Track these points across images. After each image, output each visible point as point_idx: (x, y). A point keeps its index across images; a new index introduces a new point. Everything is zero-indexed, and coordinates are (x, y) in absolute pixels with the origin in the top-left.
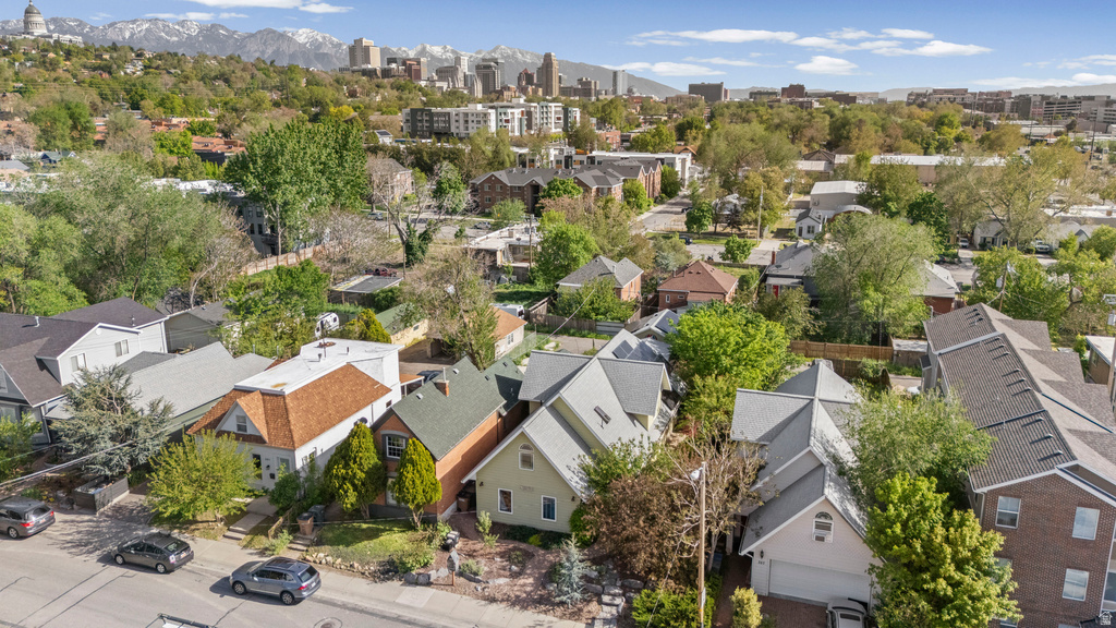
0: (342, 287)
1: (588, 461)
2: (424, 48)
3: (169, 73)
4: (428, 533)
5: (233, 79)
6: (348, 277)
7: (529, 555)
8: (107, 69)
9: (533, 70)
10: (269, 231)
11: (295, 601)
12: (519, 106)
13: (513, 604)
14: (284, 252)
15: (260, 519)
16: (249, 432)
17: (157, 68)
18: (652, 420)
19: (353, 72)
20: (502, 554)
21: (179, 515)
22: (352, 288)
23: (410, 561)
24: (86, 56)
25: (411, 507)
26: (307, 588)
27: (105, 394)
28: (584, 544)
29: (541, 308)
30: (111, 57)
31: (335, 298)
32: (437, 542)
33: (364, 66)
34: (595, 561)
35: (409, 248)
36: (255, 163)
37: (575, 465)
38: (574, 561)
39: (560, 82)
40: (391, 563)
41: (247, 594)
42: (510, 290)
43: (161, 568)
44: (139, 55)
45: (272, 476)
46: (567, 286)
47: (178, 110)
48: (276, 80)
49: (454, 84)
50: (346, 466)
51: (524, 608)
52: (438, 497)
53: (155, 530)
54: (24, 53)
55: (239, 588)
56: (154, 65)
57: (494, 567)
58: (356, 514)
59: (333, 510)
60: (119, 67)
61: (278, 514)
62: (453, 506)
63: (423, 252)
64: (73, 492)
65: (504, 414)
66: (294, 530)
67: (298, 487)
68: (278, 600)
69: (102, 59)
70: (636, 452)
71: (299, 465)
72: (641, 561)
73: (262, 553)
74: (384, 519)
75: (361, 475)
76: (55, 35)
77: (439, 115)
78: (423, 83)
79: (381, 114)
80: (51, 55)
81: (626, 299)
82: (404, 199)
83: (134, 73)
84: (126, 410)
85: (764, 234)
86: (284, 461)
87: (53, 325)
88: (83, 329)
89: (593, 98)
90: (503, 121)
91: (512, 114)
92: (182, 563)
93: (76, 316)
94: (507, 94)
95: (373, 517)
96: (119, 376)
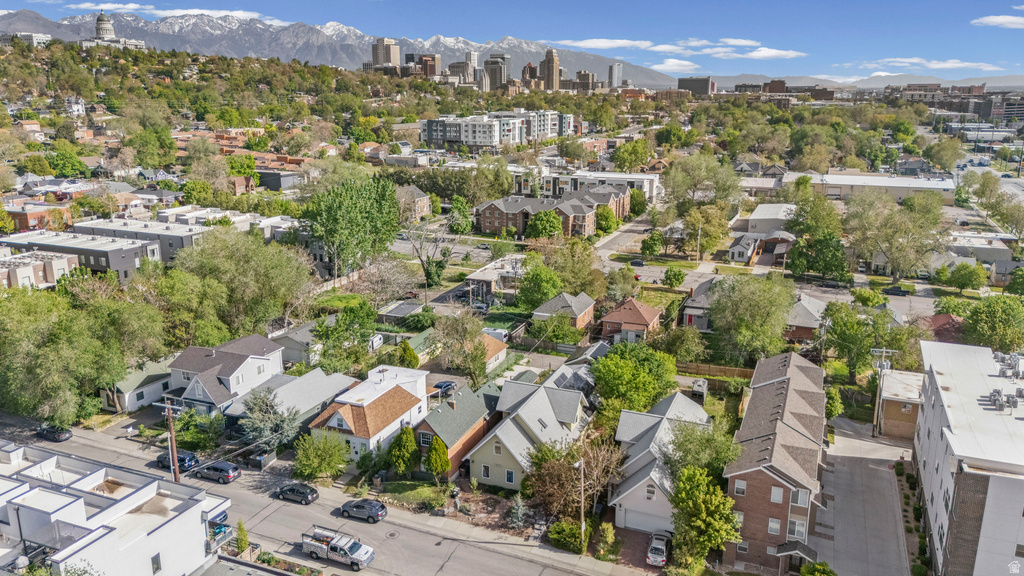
0: (383, 311)
1: (532, 450)
2: (439, 39)
3: (221, 77)
4: (443, 488)
5: (274, 82)
6: (387, 302)
7: (497, 502)
8: (169, 74)
9: (536, 64)
10: (327, 260)
11: (375, 522)
12: (520, 116)
13: (488, 528)
14: (339, 276)
15: (351, 477)
16: (344, 427)
17: (210, 72)
18: (574, 426)
19: (377, 70)
20: (483, 501)
21: (311, 474)
22: (390, 312)
23: (434, 503)
24: (150, 61)
25: (434, 474)
26: (382, 515)
27: (262, 403)
28: (525, 497)
29: (520, 331)
30: (172, 63)
31: (380, 319)
32: (448, 493)
33: (385, 65)
34: (531, 507)
35: (428, 275)
36: (321, 215)
37: (524, 453)
38: (519, 505)
39: (560, 75)
40: (424, 504)
41: (350, 517)
42: (501, 311)
43: (303, 502)
44: (195, 60)
45: (356, 453)
46: (540, 315)
47: (235, 121)
48: (310, 82)
49: (465, 79)
50: (400, 450)
51: (493, 529)
52: (449, 469)
53: (295, 482)
54: (99, 60)
55: (346, 514)
56: (207, 70)
57: (479, 508)
58: (404, 477)
59: (392, 474)
60: (178, 72)
61: (361, 475)
62: (457, 473)
63: (439, 276)
64: (249, 460)
65: (488, 418)
66: (371, 484)
67: (372, 460)
68: (366, 521)
69: (163, 64)
70: (558, 447)
71: (371, 447)
72: (555, 507)
73: (355, 496)
74: (419, 479)
75: (407, 455)
76: (122, 40)
77: (451, 125)
78: (437, 78)
79: (402, 122)
80: (122, 61)
81: (581, 324)
82: (422, 219)
83: (191, 77)
84: (275, 413)
85: (704, 257)
86: (364, 445)
87: (223, 356)
88: (241, 359)
89: (590, 92)
90: (506, 131)
91: (514, 124)
92: (314, 499)
93: (233, 348)
94: (512, 89)
95: (413, 478)
96: (269, 391)
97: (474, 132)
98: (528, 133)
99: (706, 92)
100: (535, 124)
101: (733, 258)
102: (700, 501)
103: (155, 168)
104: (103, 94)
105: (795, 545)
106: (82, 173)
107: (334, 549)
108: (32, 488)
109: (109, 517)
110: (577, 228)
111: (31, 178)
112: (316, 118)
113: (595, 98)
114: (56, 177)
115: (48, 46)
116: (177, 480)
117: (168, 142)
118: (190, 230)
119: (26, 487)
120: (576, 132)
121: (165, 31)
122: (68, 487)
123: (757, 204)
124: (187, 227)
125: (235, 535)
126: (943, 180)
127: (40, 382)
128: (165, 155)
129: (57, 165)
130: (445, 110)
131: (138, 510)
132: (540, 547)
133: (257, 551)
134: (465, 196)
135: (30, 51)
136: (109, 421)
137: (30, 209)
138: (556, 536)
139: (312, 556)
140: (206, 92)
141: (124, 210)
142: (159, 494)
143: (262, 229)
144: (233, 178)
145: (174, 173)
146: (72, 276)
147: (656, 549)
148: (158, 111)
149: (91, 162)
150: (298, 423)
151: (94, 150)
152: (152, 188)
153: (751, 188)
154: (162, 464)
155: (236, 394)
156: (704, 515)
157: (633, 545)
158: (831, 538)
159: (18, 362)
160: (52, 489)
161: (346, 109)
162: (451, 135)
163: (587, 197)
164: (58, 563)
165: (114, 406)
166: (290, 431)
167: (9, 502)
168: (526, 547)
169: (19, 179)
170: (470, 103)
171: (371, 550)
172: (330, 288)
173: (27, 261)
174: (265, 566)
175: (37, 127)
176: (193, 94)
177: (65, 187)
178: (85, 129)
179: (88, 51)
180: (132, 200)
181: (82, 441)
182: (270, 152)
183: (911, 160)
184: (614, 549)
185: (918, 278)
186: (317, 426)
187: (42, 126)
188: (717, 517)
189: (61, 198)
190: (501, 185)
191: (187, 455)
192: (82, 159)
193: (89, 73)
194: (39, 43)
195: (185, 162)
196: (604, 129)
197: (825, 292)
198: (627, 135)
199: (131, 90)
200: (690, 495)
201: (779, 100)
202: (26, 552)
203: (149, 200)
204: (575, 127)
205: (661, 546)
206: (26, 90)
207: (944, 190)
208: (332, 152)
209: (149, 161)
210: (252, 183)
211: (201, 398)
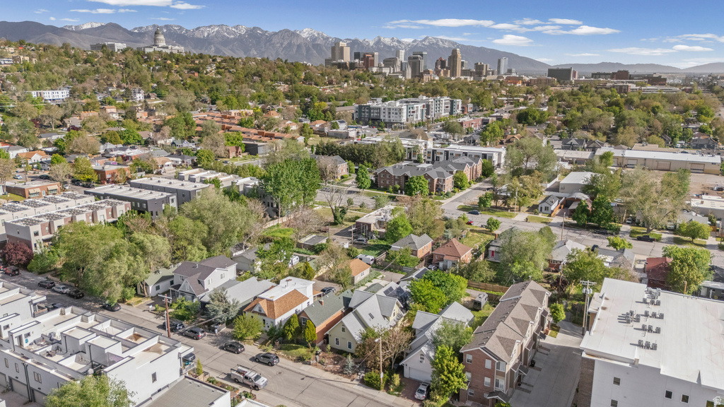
0: (303, 241)
1: (363, 331)
3: (230, 72)
5: (264, 75)
6: (305, 235)
7: (340, 359)
8: (197, 70)
10: (275, 206)
11: (272, 365)
12: (422, 101)
13: (332, 373)
14: (281, 216)
15: (264, 340)
16: (262, 312)
18: (392, 318)
19: (334, 64)
20: (333, 358)
21: (242, 337)
22: (306, 241)
23: (305, 357)
24: (186, 62)
25: (308, 341)
26: (276, 362)
27: (219, 296)
29: (382, 257)
30: (199, 62)
31: (299, 246)
32: (315, 352)
33: (339, 61)
34: (356, 362)
35: (335, 217)
37: (358, 332)
38: (350, 361)
39: (462, 66)
40: (300, 357)
41: (259, 362)
42: (376, 243)
43: (236, 352)
44: (214, 60)
45: (268, 327)
46: (395, 247)
47: (235, 105)
48: (287, 75)
49: (394, 70)
50: (289, 327)
51: (335, 374)
52: (316, 338)
53: (234, 341)
54: (155, 61)
55: (257, 360)
56: (222, 67)
57: (330, 362)
58: (292, 341)
59: (285, 340)
60: (203, 69)
61: (269, 339)
62: (322, 342)
63: (342, 218)
64: (210, 327)
65: (343, 310)
66: (274, 345)
67: (276, 331)
68: (267, 364)
69: (194, 63)
71: (276, 324)
73: (264, 350)
74: (300, 344)
75: (293, 330)
76: (170, 47)
77: (374, 109)
78: (375, 70)
79: (343, 106)
80: (169, 62)
81: (421, 254)
82: (342, 177)
83: (211, 71)
84: (226, 302)
85: (521, 209)
86: (272, 322)
87: (202, 267)
88: (212, 270)
89: (483, 78)
90: (411, 113)
91: (417, 107)
92: (242, 351)
93: (209, 263)
94: (426, 78)
95: (298, 343)
96: (224, 289)
97: (390, 113)
98: (428, 113)
99: (569, 78)
100: (433, 107)
101: (541, 211)
102: (444, 365)
103: (183, 139)
104: (155, 85)
105: (497, 393)
106: (139, 141)
107: (246, 378)
108: (97, 336)
109: (133, 353)
110: (440, 187)
111: (109, 146)
112: (288, 101)
113: (485, 83)
114: (124, 145)
115: (124, 52)
116: (169, 336)
117: (190, 122)
118: (195, 187)
119: (95, 335)
120: (463, 111)
121: (199, 36)
122: (115, 336)
123: (571, 171)
124: (194, 184)
125: (195, 366)
126: (713, 156)
127: (104, 279)
128: (189, 130)
129: (125, 137)
130: (374, 95)
131: (148, 350)
132: (358, 385)
133: (207, 376)
134: (372, 162)
135: (113, 55)
136: (140, 301)
137: (107, 168)
138: (368, 379)
139: (236, 381)
140: (218, 84)
141: (161, 168)
142: (159, 343)
143: (238, 186)
144: (228, 148)
145: (193, 142)
146: (127, 215)
147: (421, 390)
148: (188, 98)
149: (144, 135)
150: (238, 308)
151: (147, 127)
152: (179, 153)
153: (573, 158)
154: (163, 327)
155: (208, 290)
156: (446, 373)
157: (409, 388)
158: (529, 392)
159: (94, 267)
160: (107, 337)
161: (307, 95)
162: (374, 115)
163: (450, 165)
164: (106, 372)
165: (144, 293)
166: (233, 313)
167: (86, 342)
168: (352, 385)
169: (102, 146)
170: (394, 88)
171: (266, 380)
172: (275, 224)
173: (103, 205)
174: (211, 384)
175: (114, 110)
176: (211, 85)
177: (129, 152)
178: (143, 111)
179: (149, 55)
180: (166, 162)
181: (126, 312)
182: (255, 128)
183: (701, 138)
184: (398, 389)
185: (667, 229)
186: (248, 310)
187: (117, 109)
188: (454, 374)
189: (125, 158)
190: (396, 154)
191: (177, 322)
192: (140, 133)
193: (148, 71)
194: (119, 50)
195: (200, 134)
196: (485, 109)
197: (595, 237)
198: (498, 114)
199: (172, 83)
200: (441, 361)
201: (621, 86)
202: (93, 367)
203: (176, 162)
204: (462, 108)
205: (424, 389)
206: (109, 83)
207: (713, 163)
208: (294, 127)
209: (179, 134)
210: (240, 150)
211: (188, 291)
